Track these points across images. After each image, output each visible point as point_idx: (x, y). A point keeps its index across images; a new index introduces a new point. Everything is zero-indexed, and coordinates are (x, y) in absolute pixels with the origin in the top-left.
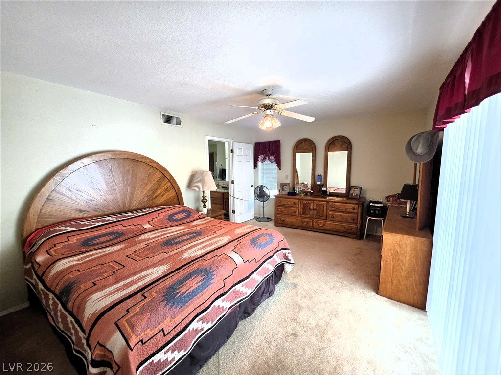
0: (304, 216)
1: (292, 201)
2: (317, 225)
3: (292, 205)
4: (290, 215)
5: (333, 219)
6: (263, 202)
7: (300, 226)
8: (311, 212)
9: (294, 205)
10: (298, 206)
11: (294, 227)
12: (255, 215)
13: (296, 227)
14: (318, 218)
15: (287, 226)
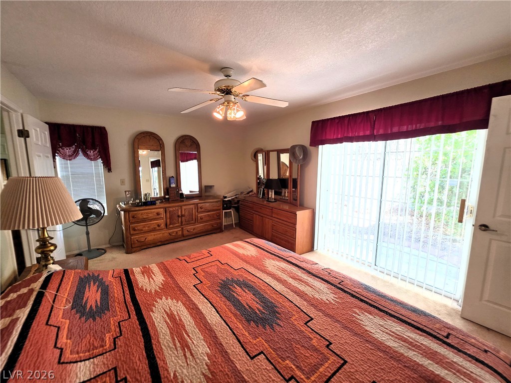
0: (171, 226)
1: (154, 212)
2: (187, 232)
3: (154, 217)
4: (154, 230)
5: (202, 221)
6: (87, 226)
7: (167, 240)
8: (180, 219)
9: (158, 217)
10: (162, 216)
11: (160, 244)
12: (66, 252)
13: (162, 243)
14: (187, 224)
15: (149, 246)
